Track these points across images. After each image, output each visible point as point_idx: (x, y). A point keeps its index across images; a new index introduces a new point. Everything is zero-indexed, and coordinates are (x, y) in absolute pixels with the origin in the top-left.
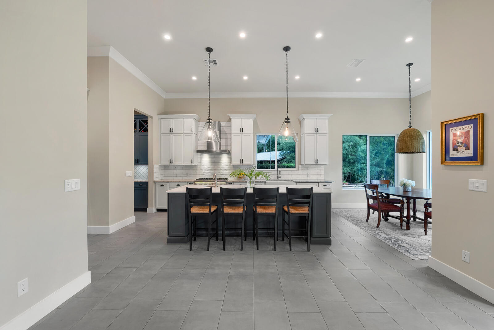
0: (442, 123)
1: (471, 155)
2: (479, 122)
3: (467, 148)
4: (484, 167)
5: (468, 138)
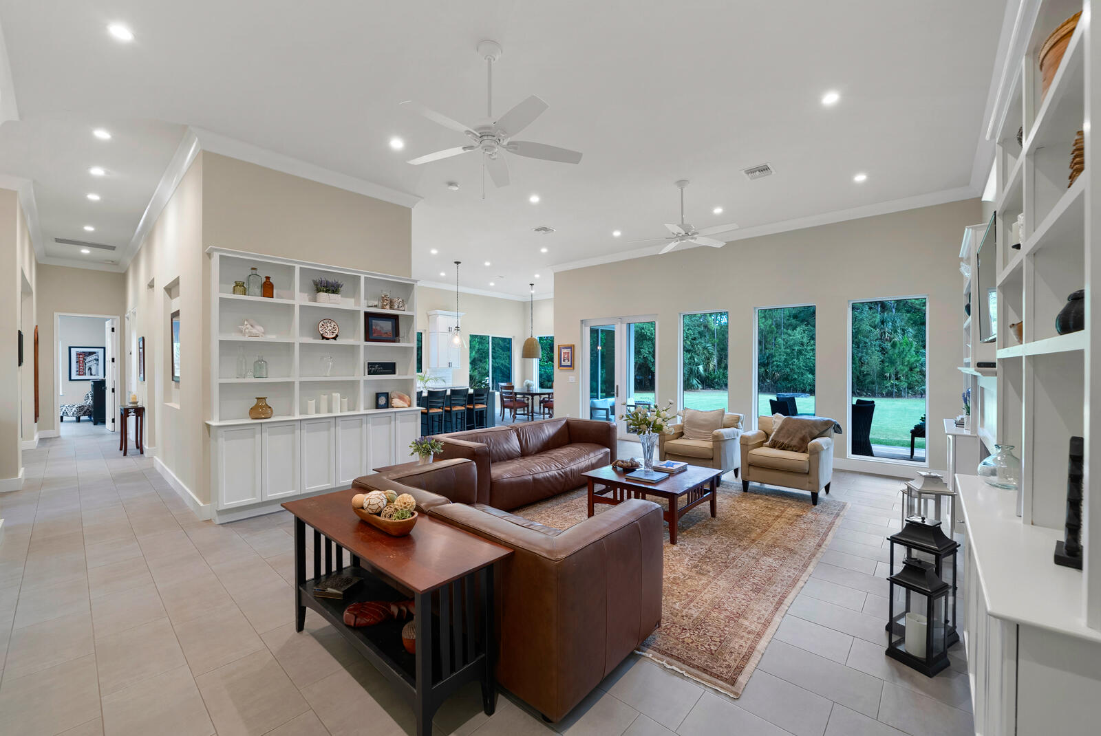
0: (559, 345)
1: (570, 364)
2: (573, 348)
3: (569, 361)
4: (575, 371)
5: (568, 356)
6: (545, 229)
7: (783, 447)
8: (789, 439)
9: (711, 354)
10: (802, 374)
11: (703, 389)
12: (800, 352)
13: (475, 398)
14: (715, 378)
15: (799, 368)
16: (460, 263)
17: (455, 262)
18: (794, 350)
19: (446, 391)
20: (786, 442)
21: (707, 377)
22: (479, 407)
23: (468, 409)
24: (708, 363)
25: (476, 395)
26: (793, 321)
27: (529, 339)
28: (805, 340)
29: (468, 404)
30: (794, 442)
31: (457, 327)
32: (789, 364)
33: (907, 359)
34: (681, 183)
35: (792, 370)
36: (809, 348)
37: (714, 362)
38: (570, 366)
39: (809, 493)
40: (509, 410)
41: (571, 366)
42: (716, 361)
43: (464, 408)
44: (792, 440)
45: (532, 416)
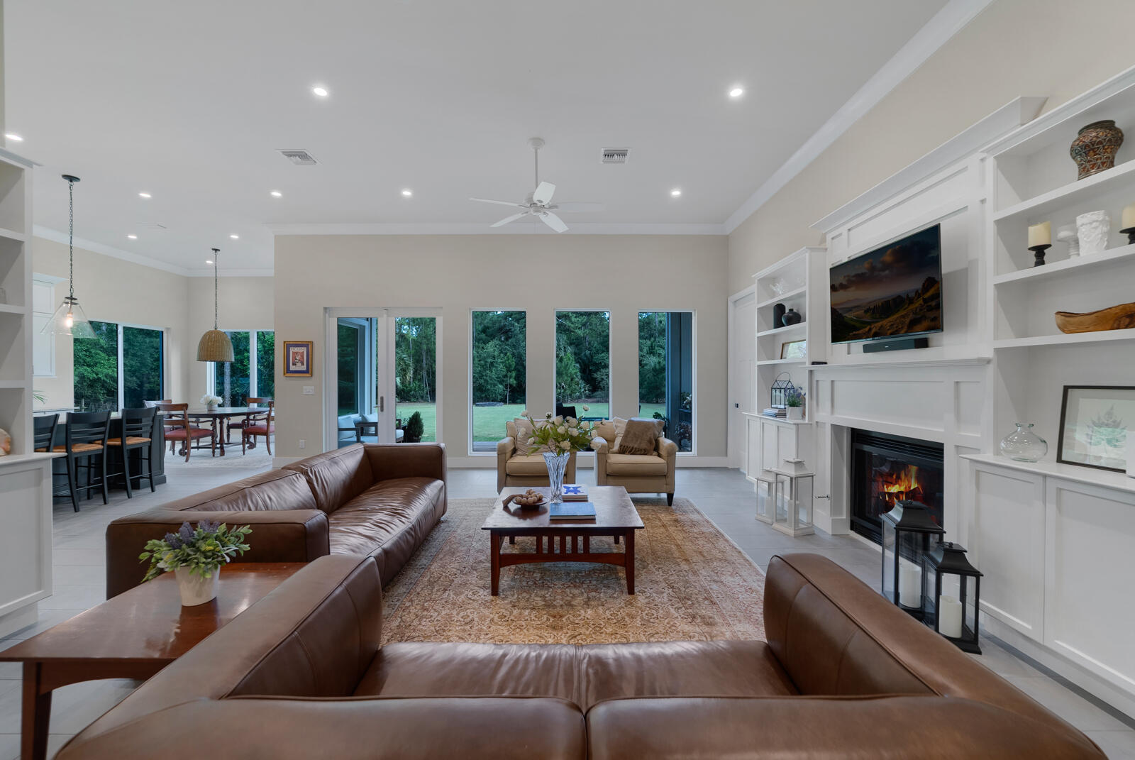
0: (285, 342)
1: (305, 369)
2: (310, 346)
3: (303, 364)
4: (313, 377)
5: (302, 356)
6: (303, 156)
7: (633, 452)
8: (638, 442)
9: (408, 365)
10: (495, 385)
11: (401, 402)
12: (492, 364)
13: (125, 426)
14: (411, 391)
15: (491, 379)
16: (77, 179)
17: (66, 177)
18: (486, 362)
19: (57, 416)
20: (636, 446)
21: (403, 390)
22: (132, 441)
23: (109, 446)
24: (405, 375)
25: (129, 421)
26: (483, 336)
27: (210, 333)
28: (496, 353)
29: (110, 438)
30: (644, 445)
31: (71, 298)
32: (483, 376)
33: (569, 371)
34: (538, 142)
35: (486, 381)
36: (500, 360)
37: (410, 374)
38: (307, 372)
39: (664, 496)
40: (170, 442)
41: (309, 371)
42: (412, 372)
43: (101, 447)
44: (640, 443)
45: (222, 448)
